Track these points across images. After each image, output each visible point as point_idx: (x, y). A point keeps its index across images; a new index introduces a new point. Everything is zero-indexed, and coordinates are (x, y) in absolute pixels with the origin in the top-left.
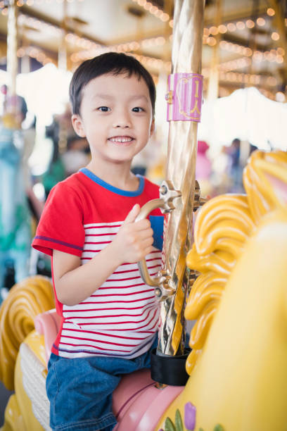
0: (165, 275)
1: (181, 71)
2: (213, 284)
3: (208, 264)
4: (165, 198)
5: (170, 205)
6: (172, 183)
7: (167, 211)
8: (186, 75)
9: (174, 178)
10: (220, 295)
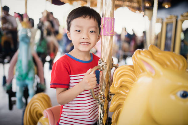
0: (101, 95)
1: (107, 17)
2: (120, 99)
3: (118, 91)
4: (101, 65)
5: (102, 68)
6: (103, 59)
7: (101, 70)
8: (108, 18)
9: (104, 58)
10: (123, 103)
